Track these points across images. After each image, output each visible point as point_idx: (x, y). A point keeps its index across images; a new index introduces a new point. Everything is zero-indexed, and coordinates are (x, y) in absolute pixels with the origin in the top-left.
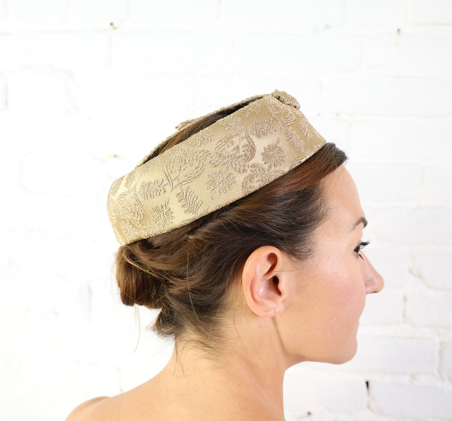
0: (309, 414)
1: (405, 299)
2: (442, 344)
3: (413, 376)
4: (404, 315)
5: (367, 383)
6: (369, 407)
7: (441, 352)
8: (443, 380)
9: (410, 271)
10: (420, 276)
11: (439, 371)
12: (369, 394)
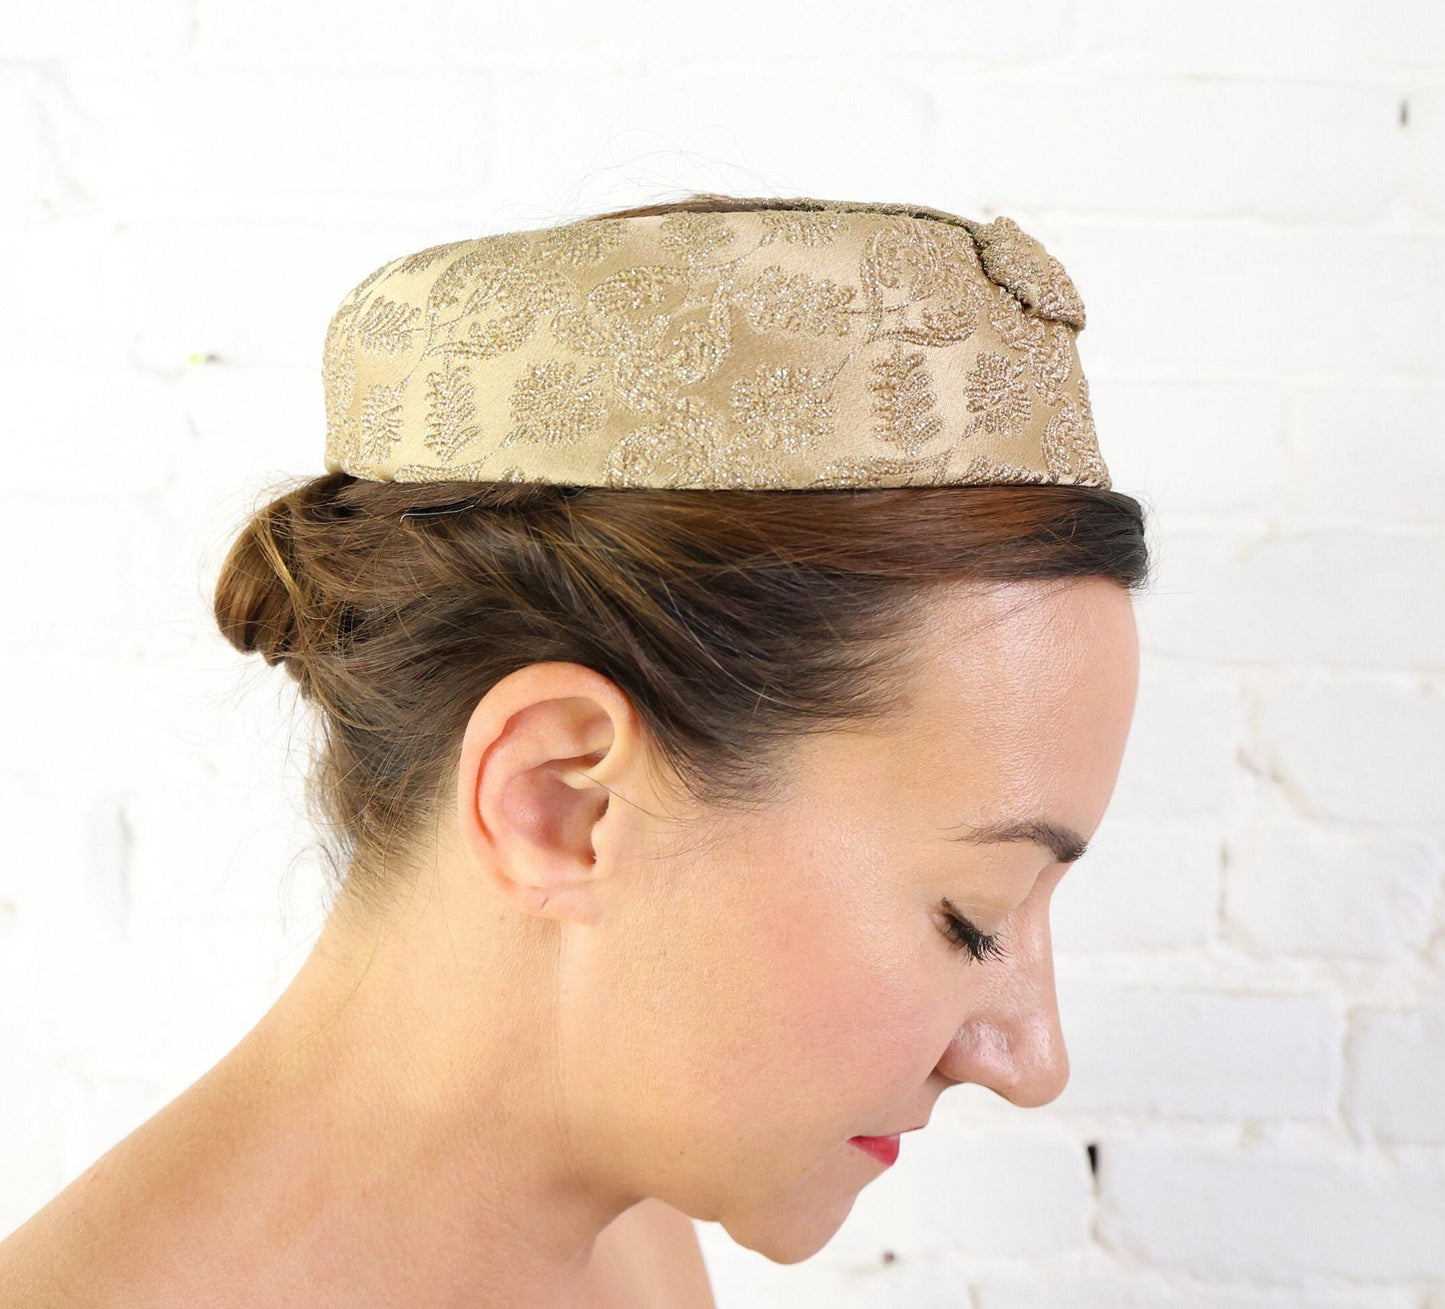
0: (890, 1258)
1: (1225, 858)
2: (1352, 1015)
3: (1253, 1130)
4: (1222, 915)
5: (1092, 1152)
6: (1096, 1235)
7: (1349, 1043)
8: (1357, 1140)
9: (1244, 760)
10: (1277, 778)
11: (1345, 1111)
12: (1097, 1190)
